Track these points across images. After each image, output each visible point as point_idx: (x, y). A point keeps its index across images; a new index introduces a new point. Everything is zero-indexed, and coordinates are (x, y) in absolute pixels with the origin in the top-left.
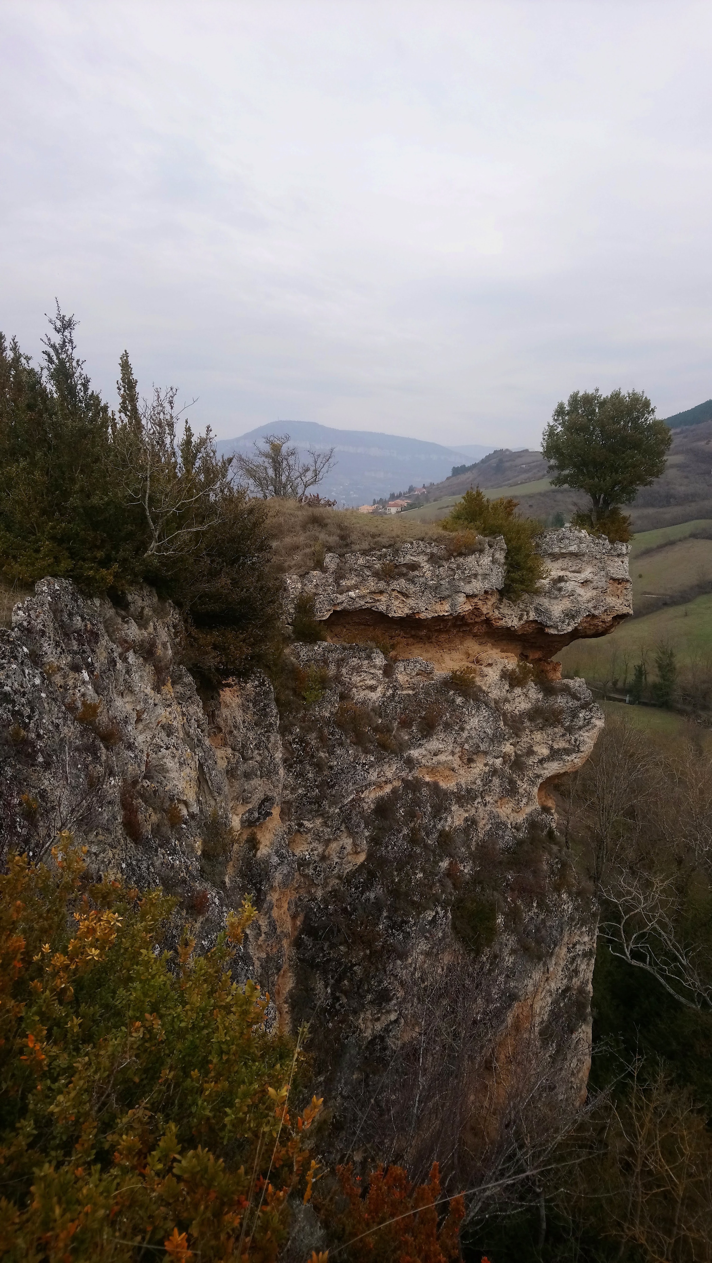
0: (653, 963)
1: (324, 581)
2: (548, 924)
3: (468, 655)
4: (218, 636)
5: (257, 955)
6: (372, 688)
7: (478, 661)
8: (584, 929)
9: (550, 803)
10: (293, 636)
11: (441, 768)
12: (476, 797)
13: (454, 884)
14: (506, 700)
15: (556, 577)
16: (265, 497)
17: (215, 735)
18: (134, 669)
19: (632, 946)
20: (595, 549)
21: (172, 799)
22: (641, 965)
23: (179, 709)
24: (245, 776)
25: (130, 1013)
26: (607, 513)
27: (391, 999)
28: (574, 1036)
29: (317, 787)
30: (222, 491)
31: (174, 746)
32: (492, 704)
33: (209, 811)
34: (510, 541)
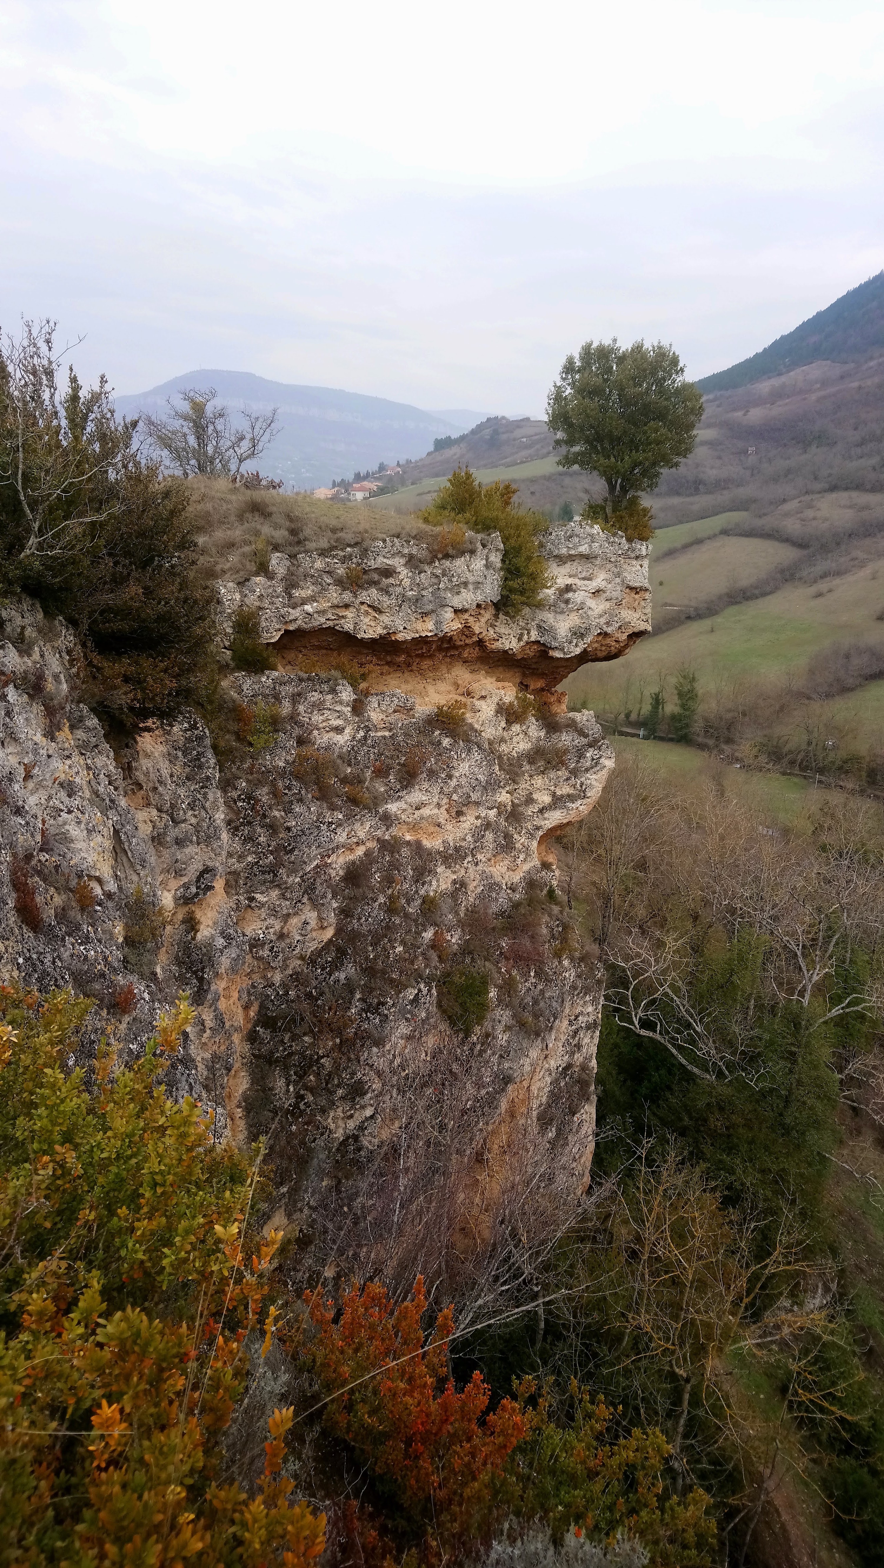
0: (664, 1032)
1: (270, 591)
2: (547, 995)
3: (457, 686)
4: (130, 665)
5: (201, 1055)
6: (339, 730)
7: (469, 694)
8: (587, 998)
9: (551, 858)
10: (232, 664)
11: (424, 824)
12: (466, 855)
13: (439, 957)
14: (502, 740)
15: (563, 586)
16: (186, 474)
17: (134, 793)
18: (16, 709)
19: (640, 1014)
20: (609, 550)
21: (79, 876)
22: (651, 1034)
23: (82, 762)
24: (177, 843)
25: (35, 1146)
26: (624, 504)
27: (365, 1093)
28: (575, 1119)
29: (271, 853)
30: (125, 467)
31: (78, 809)
32: (486, 746)
33: (131, 888)
34: (507, 539)
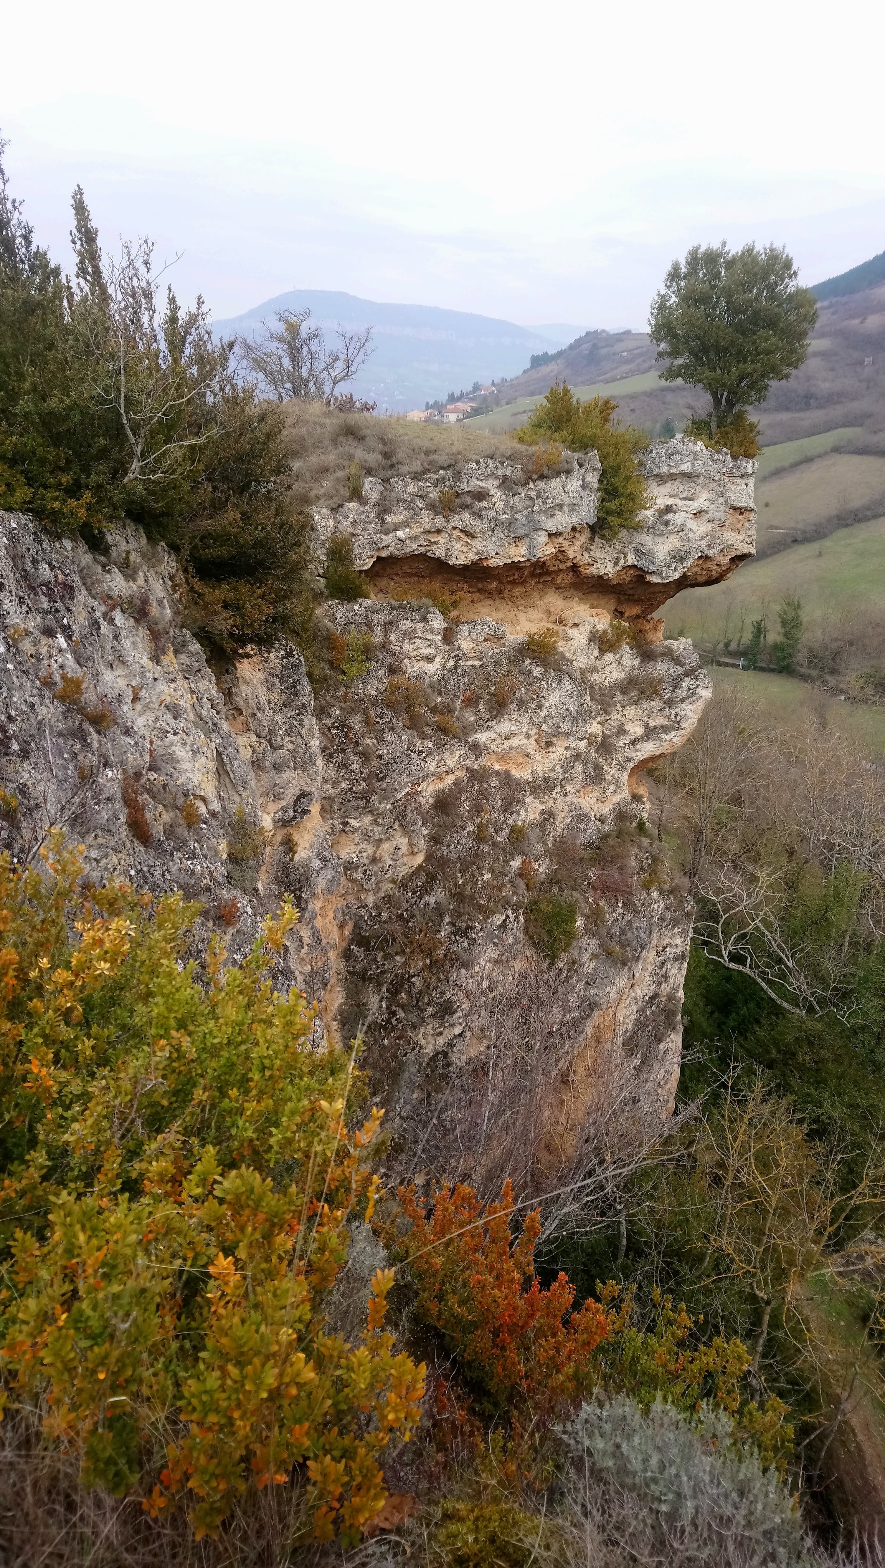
0: (754, 966)
1: (363, 516)
2: (635, 925)
3: (549, 613)
4: (229, 591)
5: (300, 969)
6: (429, 659)
7: (561, 621)
8: (676, 930)
9: (642, 790)
10: (326, 592)
11: (513, 754)
12: (555, 786)
13: (527, 885)
14: (595, 669)
15: (663, 507)
16: (281, 398)
17: (234, 718)
18: (123, 633)
19: (730, 947)
20: (713, 467)
21: (186, 795)
22: (741, 968)
23: (186, 685)
24: (275, 768)
25: (153, 1031)
26: (730, 419)
27: (455, 1012)
28: (661, 1046)
29: (364, 780)
30: (222, 389)
31: (183, 731)
32: (578, 675)
33: (234, 808)
34: (605, 458)
